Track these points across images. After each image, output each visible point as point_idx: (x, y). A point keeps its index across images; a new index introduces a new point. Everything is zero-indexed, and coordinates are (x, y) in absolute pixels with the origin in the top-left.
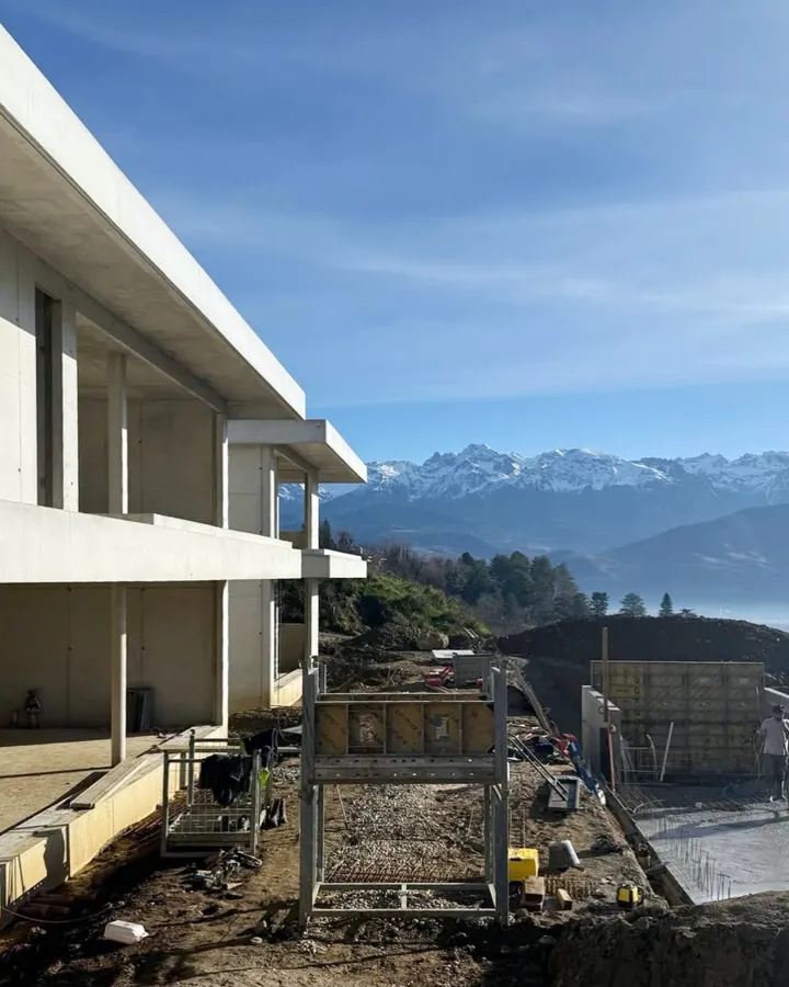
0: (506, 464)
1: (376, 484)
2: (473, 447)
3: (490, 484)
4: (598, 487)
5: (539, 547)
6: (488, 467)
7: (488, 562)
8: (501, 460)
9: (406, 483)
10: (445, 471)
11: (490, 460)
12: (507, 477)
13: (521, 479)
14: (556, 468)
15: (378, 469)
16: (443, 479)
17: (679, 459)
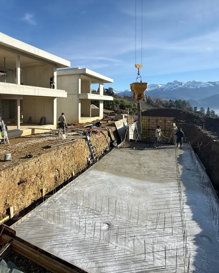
0: (181, 84)
1: (158, 88)
2: (175, 81)
3: (178, 87)
4: (199, 87)
5: (187, 99)
6: (178, 84)
7: (174, 101)
8: (180, 83)
9: (163, 88)
10: (170, 85)
11: (178, 83)
12: (181, 86)
13: (184, 86)
14: (190, 84)
15: (158, 85)
16: (169, 87)
17: (215, 82)
